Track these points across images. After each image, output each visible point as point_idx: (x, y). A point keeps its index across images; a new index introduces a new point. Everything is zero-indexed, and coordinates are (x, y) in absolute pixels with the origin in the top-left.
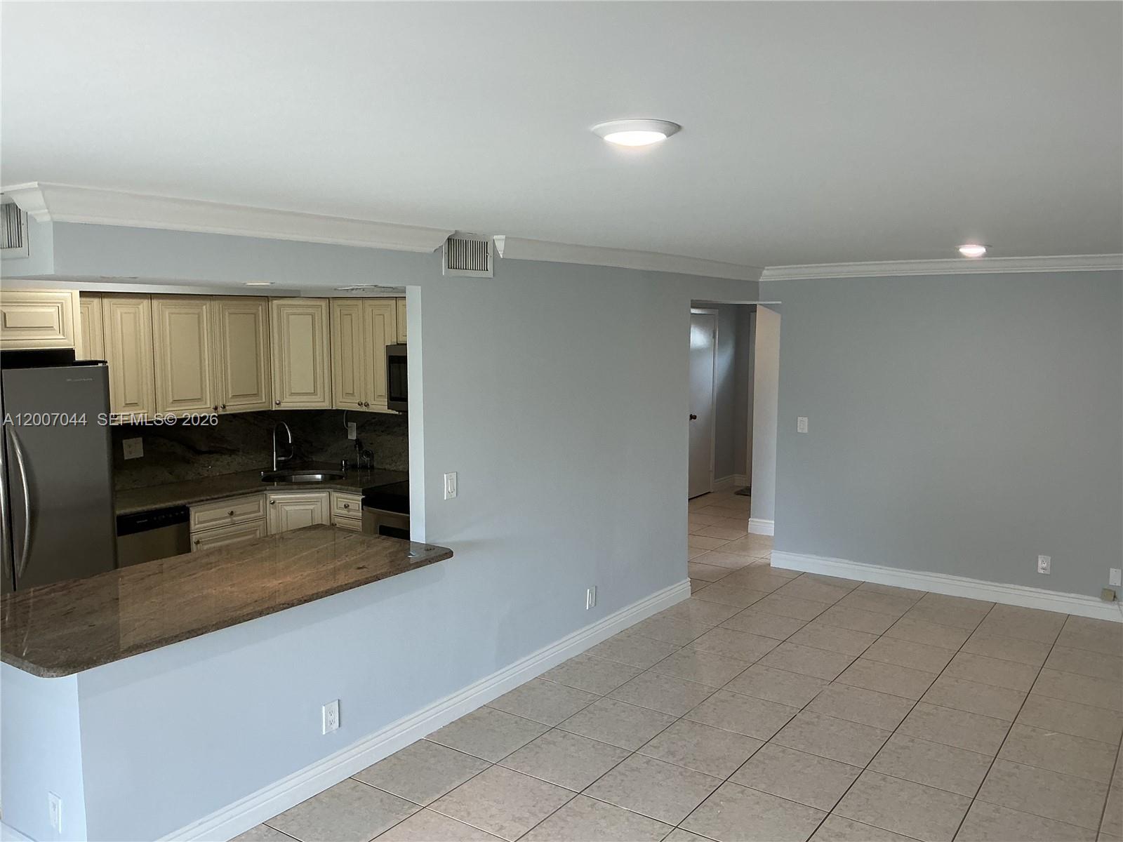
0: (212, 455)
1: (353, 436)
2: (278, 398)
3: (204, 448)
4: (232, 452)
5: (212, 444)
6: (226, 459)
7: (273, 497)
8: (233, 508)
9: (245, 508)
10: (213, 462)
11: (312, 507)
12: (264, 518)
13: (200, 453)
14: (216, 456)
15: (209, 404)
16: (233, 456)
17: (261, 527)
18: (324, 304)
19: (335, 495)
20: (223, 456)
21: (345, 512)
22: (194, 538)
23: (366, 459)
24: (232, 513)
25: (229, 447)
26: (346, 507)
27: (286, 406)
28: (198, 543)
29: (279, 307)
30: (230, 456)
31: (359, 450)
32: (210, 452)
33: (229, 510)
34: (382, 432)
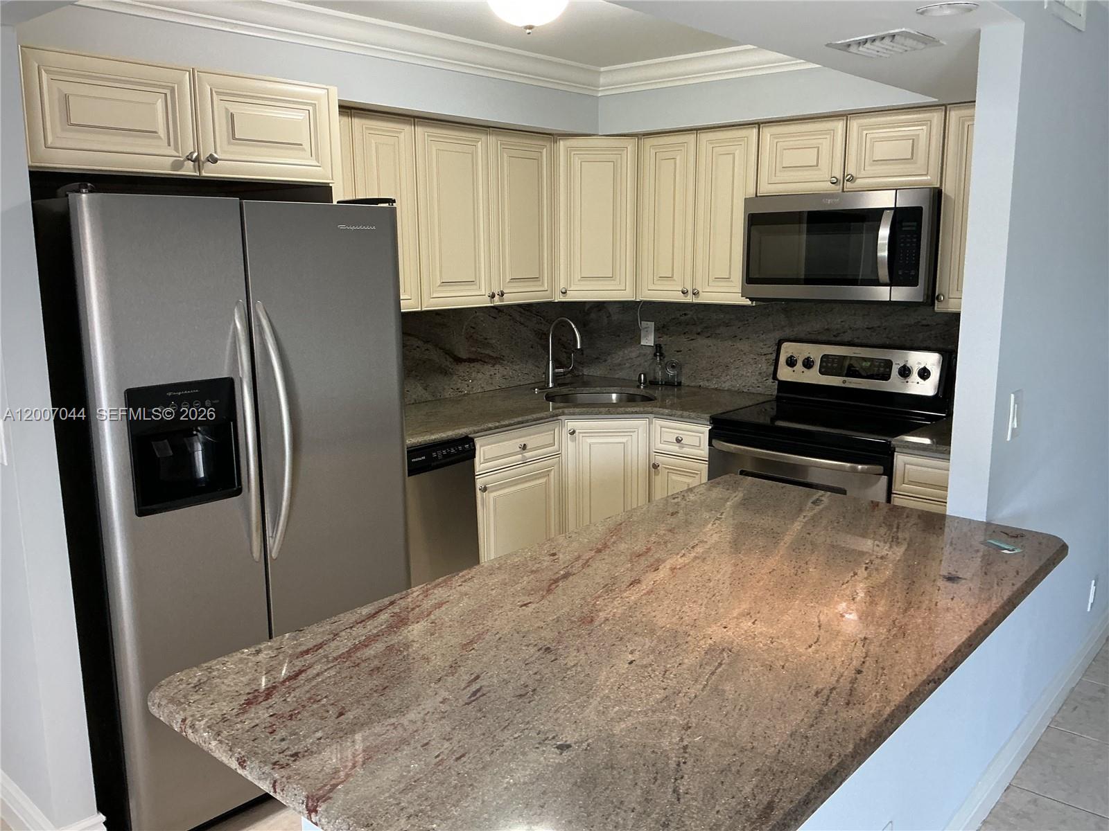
0: (472, 365)
1: (649, 340)
2: (562, 285)
3: (464, 355)
4: (496, 360)
5: (473, 349)
6: (488, 370)
7: (571, 424)
8: (523, 439)
9: (537, 438)
10: (474, 375)
11: (624, 440)
12: (558, 454)
13: (458, 360)
14: (478, 365)
15: (485, 291)
16: (497, 367)
17: (556, 467)
18: (630, 144)
19: (658, 423)
20: (486, 367)
21: (675, 448)
22: (479, 483)
23: (671, 373)
24: (524, 447)
25: (491, 354)
26: (678, 441)
27: (573, 296)
28: (484, 489)
29: (569, 150)
30: (493, 366)
31: (660, 360)
32: (470, 360)
33: (522, 441)
34: (698, 334)
